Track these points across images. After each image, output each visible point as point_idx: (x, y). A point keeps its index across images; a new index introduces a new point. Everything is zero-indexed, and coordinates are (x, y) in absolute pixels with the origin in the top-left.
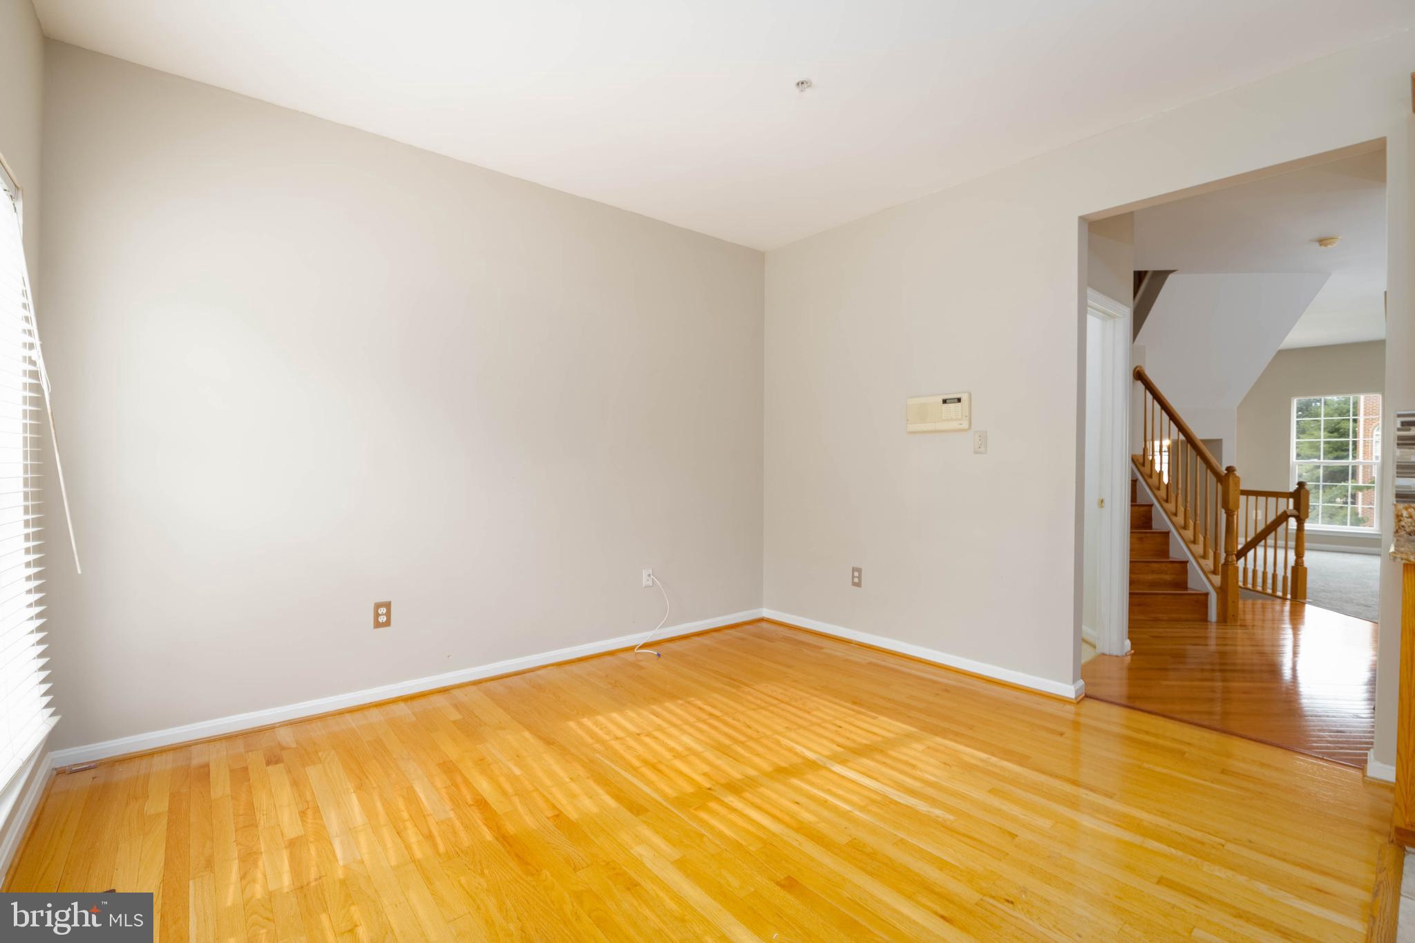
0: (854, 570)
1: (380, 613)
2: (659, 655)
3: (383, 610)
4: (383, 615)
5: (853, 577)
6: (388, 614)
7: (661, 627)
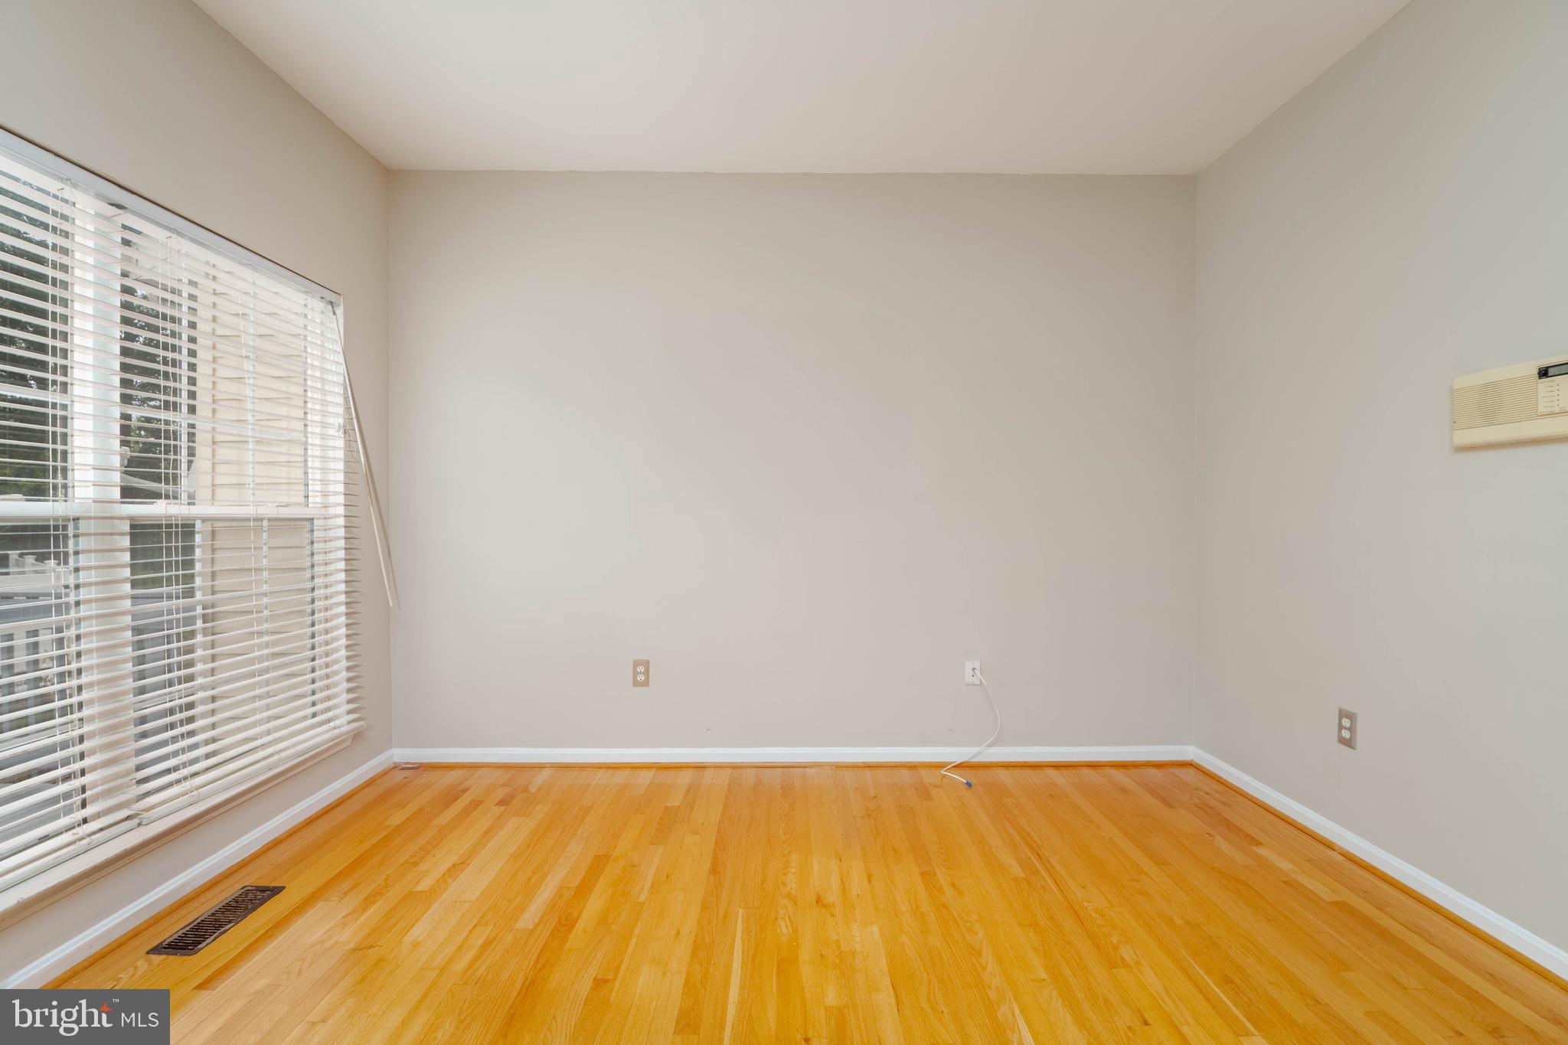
0: (1342, 714)
1: (639, 670)
2: (969, 785)
3: (641, 669)
4: (642, 674)
5: (1341, 727)
6: (647, 673)
7: (990, 745)
